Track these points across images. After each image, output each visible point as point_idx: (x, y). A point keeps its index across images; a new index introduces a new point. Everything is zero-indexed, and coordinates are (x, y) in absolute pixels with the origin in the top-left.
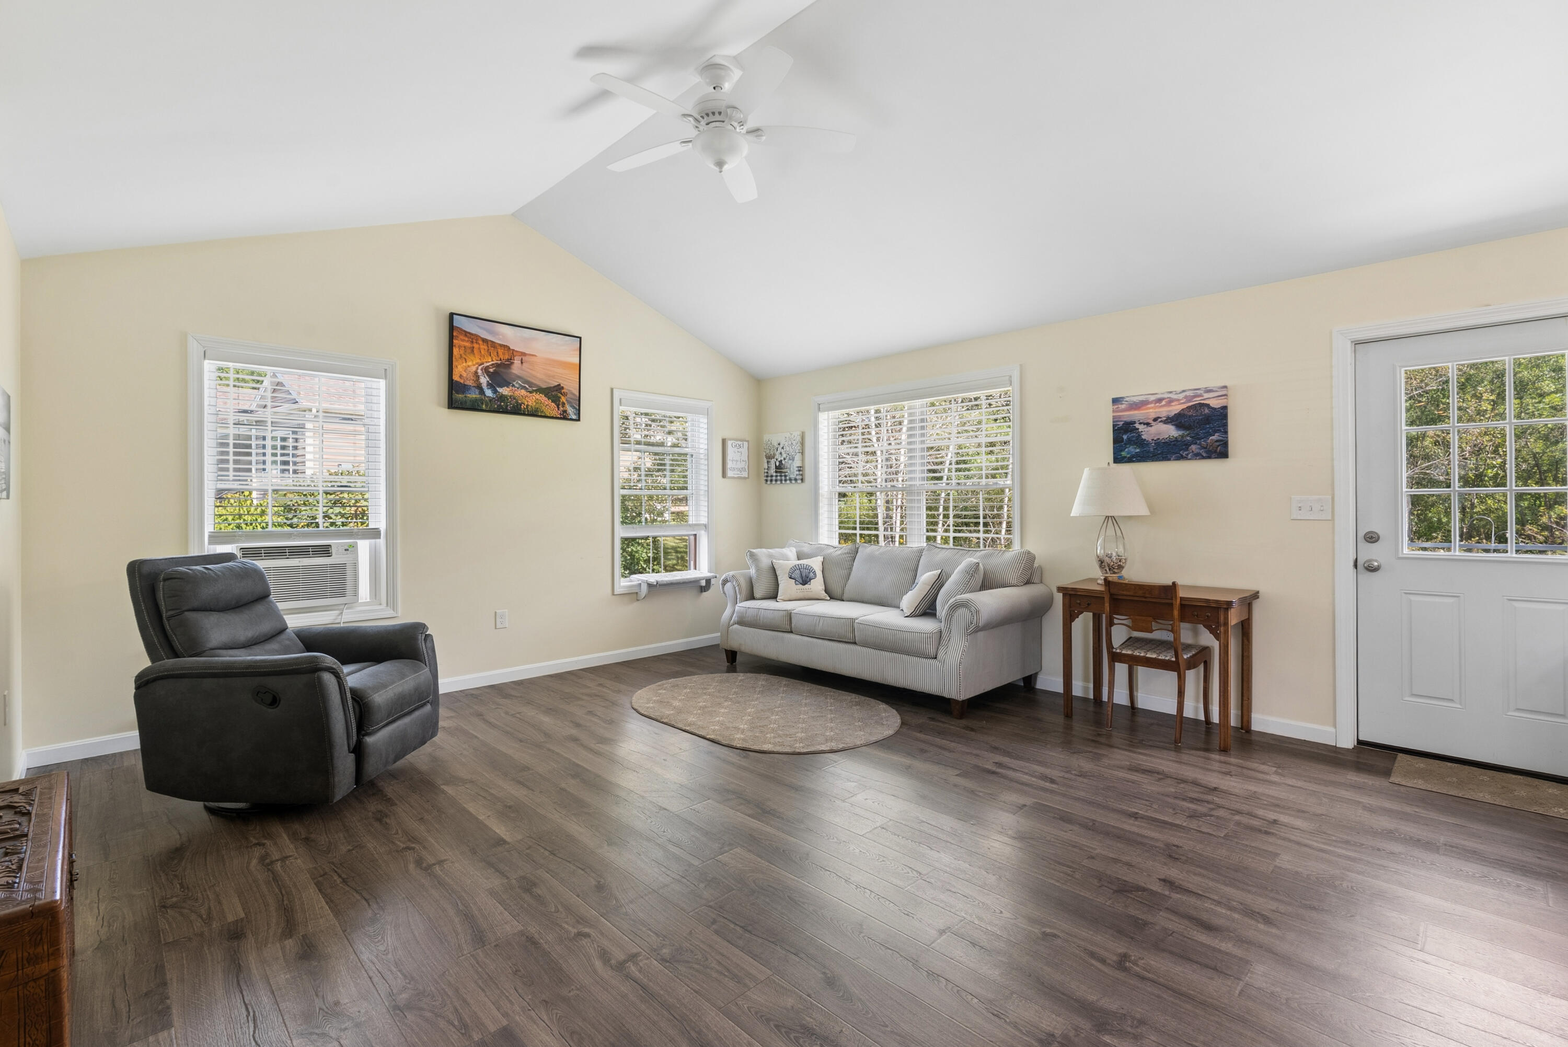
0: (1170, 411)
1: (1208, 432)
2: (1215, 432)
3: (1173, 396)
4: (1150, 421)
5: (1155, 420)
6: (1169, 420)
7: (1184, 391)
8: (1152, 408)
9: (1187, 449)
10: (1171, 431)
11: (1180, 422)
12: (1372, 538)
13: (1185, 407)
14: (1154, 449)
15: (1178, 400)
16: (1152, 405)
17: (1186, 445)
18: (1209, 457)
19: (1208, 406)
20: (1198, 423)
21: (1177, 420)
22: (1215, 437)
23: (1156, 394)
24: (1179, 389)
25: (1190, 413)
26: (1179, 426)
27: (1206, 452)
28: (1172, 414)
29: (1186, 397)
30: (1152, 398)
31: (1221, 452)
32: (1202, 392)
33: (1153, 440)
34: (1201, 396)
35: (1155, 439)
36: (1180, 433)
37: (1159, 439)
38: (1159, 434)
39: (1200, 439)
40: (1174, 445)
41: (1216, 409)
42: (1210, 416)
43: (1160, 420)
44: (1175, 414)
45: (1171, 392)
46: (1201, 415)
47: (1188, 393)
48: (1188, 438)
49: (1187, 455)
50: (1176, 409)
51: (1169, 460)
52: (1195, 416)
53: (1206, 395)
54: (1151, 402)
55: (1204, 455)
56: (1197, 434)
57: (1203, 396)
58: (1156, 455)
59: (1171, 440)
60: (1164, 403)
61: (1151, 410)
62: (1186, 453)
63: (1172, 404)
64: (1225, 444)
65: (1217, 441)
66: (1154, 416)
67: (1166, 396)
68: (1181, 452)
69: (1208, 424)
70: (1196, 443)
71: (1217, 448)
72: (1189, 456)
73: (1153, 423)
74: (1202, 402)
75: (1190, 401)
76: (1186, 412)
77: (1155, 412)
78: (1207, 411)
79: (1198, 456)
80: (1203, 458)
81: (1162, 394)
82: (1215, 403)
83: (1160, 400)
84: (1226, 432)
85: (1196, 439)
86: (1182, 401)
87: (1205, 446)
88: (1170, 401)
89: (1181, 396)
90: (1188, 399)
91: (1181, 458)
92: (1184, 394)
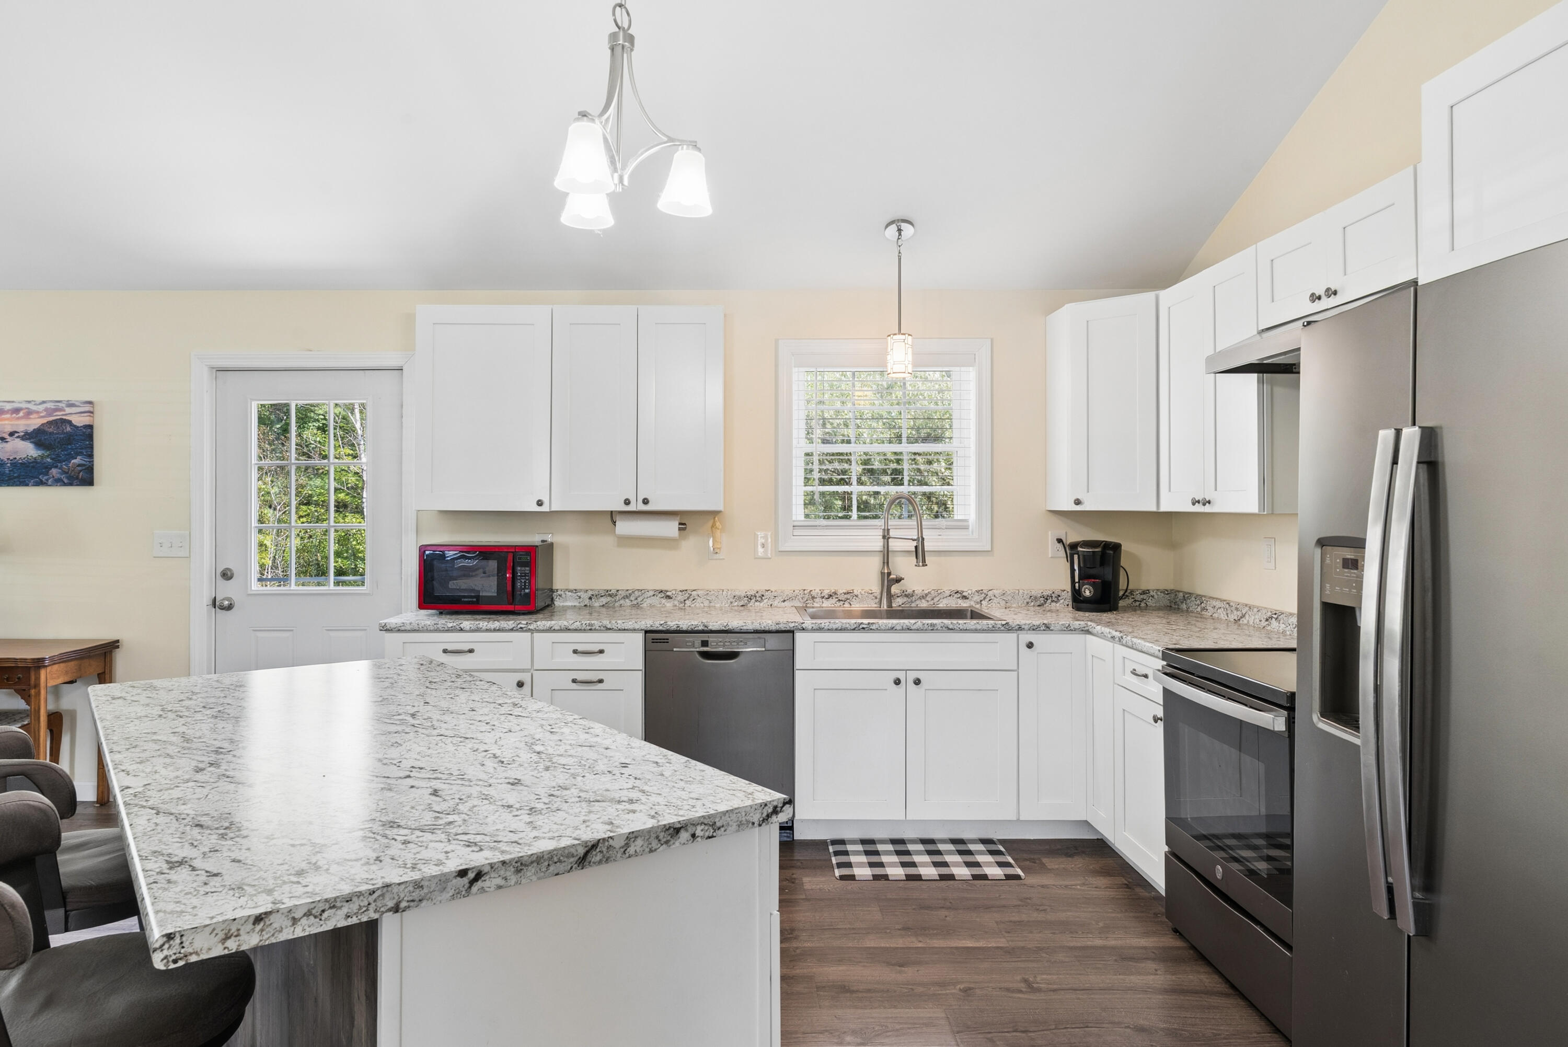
0: (28, 425)
1: (70, 454)
2: (78, 454)
3: (34, 408)
4: (6, 436)
5: (12, 434)
6: (27, 436)
7: (44, 402)
8: (7, 419)
9: (47, 474)
10: (29, 450)
11: (40, 440)
12: (227, 575)
13: (45, 421)
14: (10, 471)
15: (38, 412)
16: (8, 416)
17: (46, 468)
18: (71, 484)
19: (70, 422)
20: (59, 442)
21: (36, 437)
22: (77, 461)
23: (13, 402)
24: (39, 399)
25: (51, 430)
26: (39, 445)
27: (68, 478)
28: (31, 429)
29: (46, 410)
30: (8, 407)
31: (85, 478)
32: (64, 405)
33: (8, 459)
34: (61, 410)
35: (11, 458)
36: (40, 453)
37: (15, 458)
38: (16, 452)
39: (61, 462)
40: (33, 467)
41: (78, 427)
42: (72, 436)
43: (17, 435)
44: (34, 430)
45: (29, 402)
46: (63, 433)
47: (49, 405)
48: (49, 460)
49: (47, 480)
50: (35, 423)
51: (27, 485)
52: (56, 434)
53: (68, 410)
54: (7, 412)
55: (66, 481)
56: (58, 456)
57: (64, 411)
58: (11, 479)
59: (30, 461)
60: (21, 414)
61: (7, 422)
62: (46, 477)
63: (31, 416)
64: (90, 469)
65: (79, 465)
66: (9, 429)
67: (24, 405)
68: (40, 477)
69: (70, 444)
70: (56, 467)
71: (79, 473)
72: (50, 482)
73: (9, 439)
74: (64, 417)
75: (50, 415)
76: (46, 429)
77: (12, 425)
78: (69, 429)
79: (59, 482)
80: (65, 484)
81: (19, 403)
82: (79, 421)
83: (17, 411)
84: (91, 456)
85: (57, 461)
86: (42, 414)
87: (67, 471)
88: (29, 413)
89: (41, 408)
90: (50, 412)
91: (41, 483)
92: (44, 406)
